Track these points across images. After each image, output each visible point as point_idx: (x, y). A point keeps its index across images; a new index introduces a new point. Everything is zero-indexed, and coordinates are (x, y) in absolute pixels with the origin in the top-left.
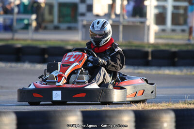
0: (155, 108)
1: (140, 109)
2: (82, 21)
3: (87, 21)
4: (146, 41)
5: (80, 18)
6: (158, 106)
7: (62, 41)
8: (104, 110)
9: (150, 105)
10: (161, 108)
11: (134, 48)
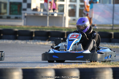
0: (68, 67)
1: (59, 68)
2: (24, 13)
3: (27, 14)
4: (63, 26)
5: (23, 12)
6: (69, 66)
7: (12, 25)
8: (36, 69)
9: (65, 65)
10: (71, 67)
11: (56, 30)
